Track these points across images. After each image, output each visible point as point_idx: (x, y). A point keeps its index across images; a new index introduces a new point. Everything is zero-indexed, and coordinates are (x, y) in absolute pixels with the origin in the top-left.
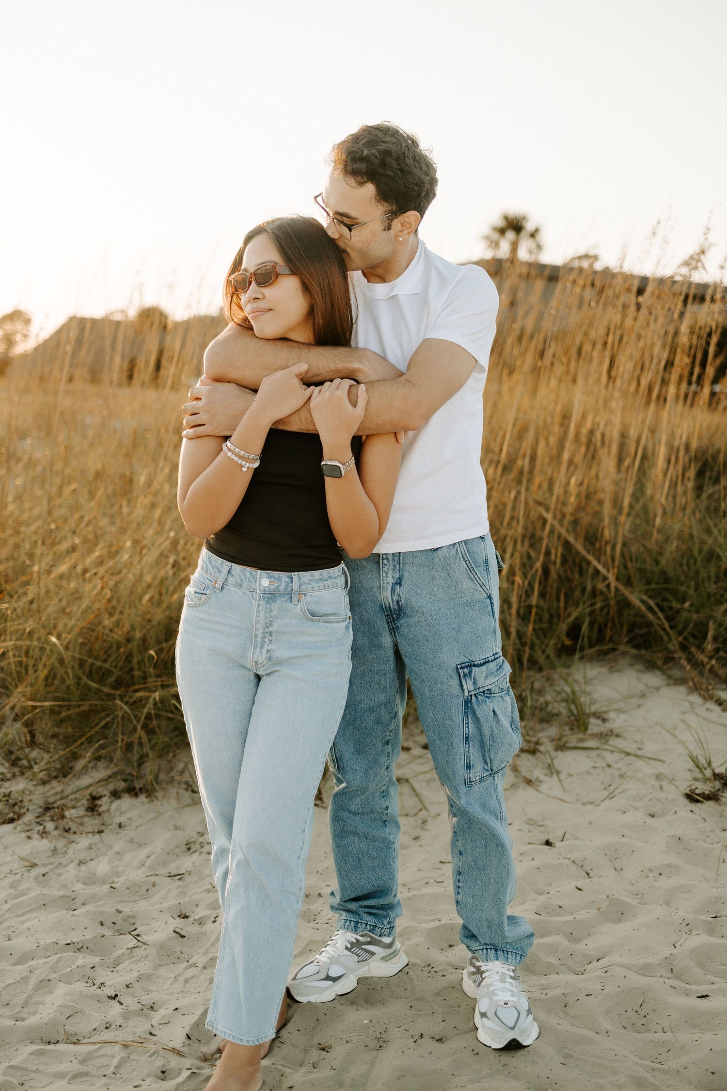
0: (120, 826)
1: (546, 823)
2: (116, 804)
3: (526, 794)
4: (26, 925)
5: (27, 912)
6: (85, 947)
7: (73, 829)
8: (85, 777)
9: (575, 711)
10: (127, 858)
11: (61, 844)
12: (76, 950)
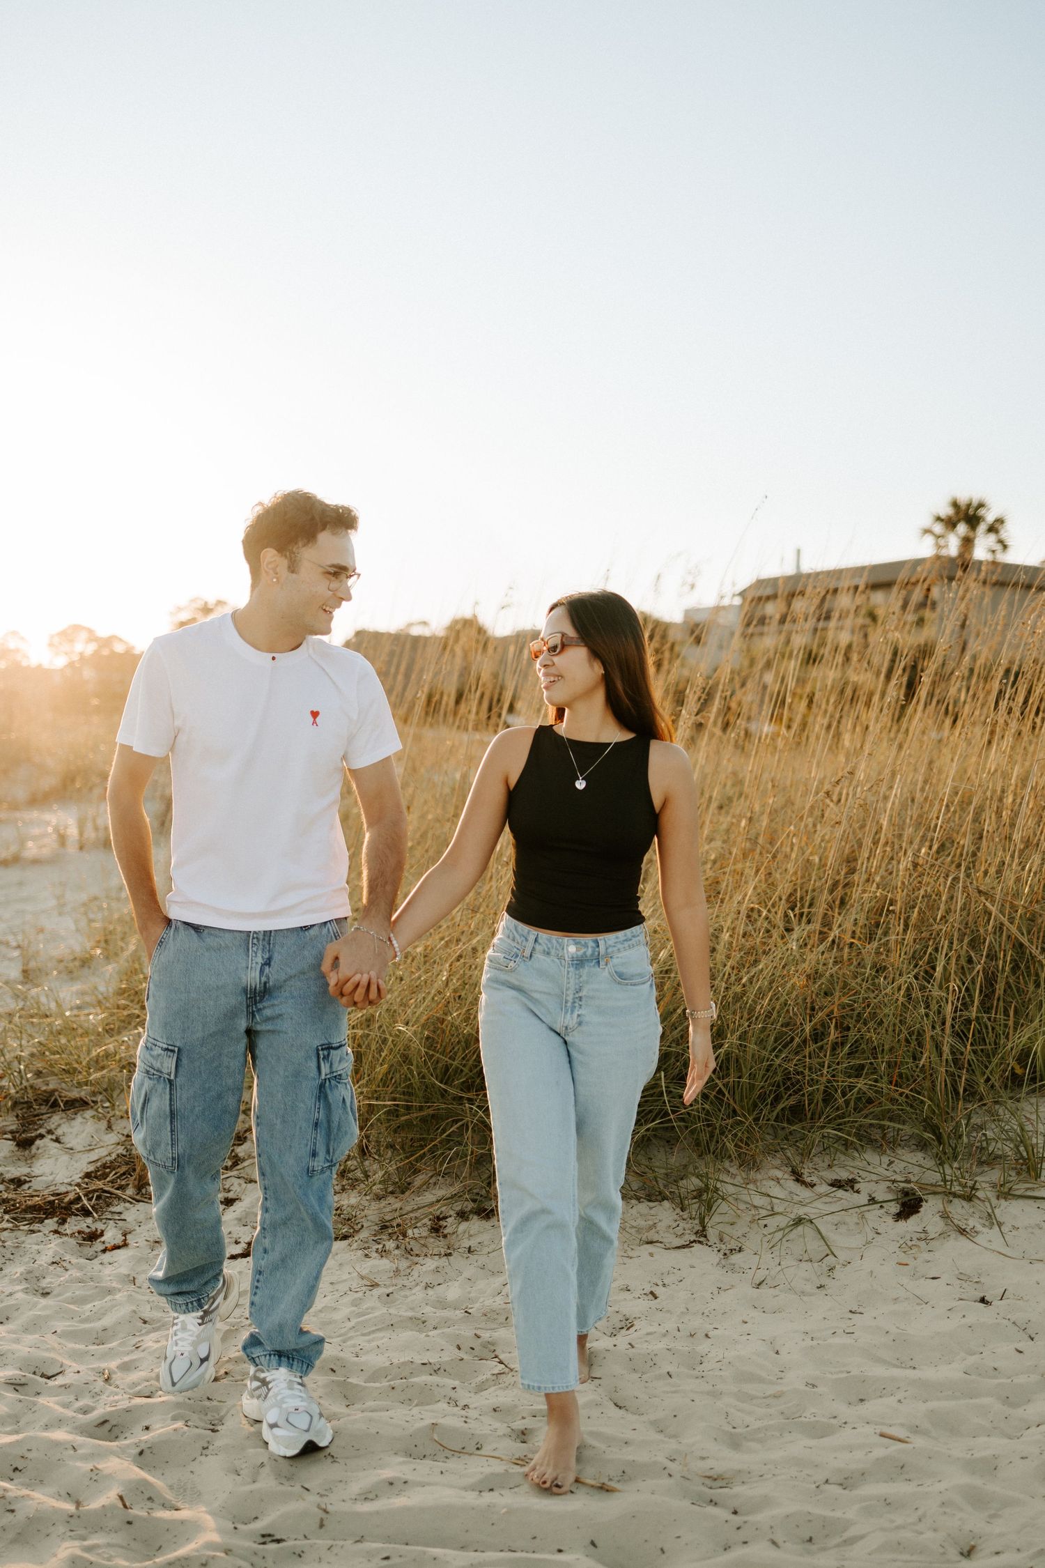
0: (470, 1250)
1: (982, 1280)
2: (464, 1226)
3: (959, 1244)
4: (374, 1344)
5: (373, 1332)
6: (442, 1370)
7: (416, 1251)
8: (426, 1193)
9: (1025, 1154)
10: (481, 1284)
11: (404, 1264)
12: (433, 1372)
